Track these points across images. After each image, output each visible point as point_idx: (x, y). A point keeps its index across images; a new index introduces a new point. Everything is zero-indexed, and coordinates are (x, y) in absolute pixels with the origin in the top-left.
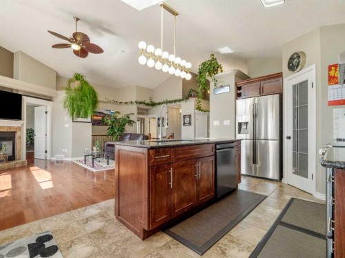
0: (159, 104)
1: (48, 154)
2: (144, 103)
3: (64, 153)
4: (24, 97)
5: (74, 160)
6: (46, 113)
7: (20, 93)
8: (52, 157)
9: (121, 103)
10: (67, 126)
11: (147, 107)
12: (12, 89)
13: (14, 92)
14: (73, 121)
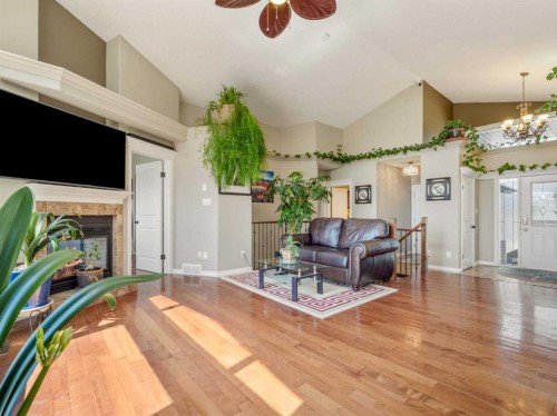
0: (360, 158)
1: (168, 261)
3: (200, 261)
4: (129, 139)
5: (224, 275)
6: (163, 175)
7: (120, 129)
8: (174, 267)
9: (287, 156)
10: (207, 202)
11: (333, 165)
12: (104, 119)
13: (108, 124)
14: (220, 193)
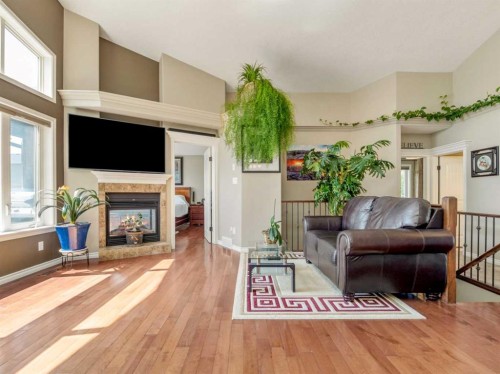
1: (214, 232)
2: (424, 115)
3: (231, 235)
4: (168, 133)
6: (210, 159)
9: (355, 124)
10: (235, 181)
11: (433, 126)
14: (243, 172)
